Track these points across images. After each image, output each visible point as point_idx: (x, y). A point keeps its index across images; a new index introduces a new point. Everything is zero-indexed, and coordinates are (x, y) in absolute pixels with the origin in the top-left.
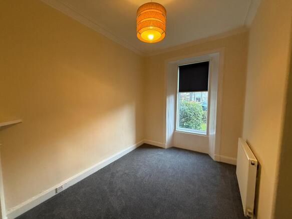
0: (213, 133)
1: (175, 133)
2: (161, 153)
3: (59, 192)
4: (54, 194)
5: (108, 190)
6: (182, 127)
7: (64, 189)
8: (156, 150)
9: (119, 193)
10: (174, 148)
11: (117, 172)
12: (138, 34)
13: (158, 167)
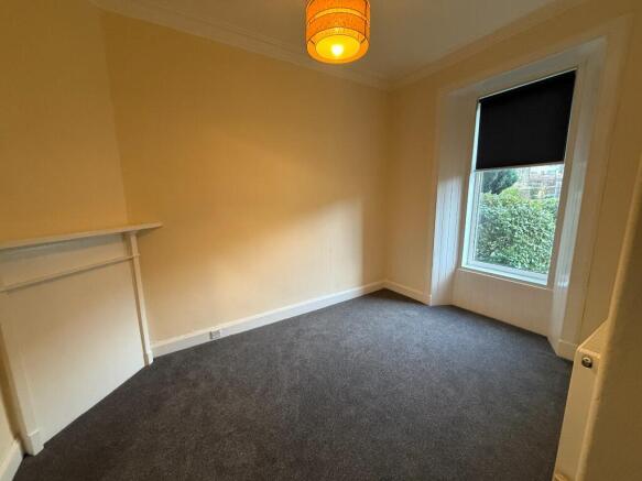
0: (563, 282)
1: (457, 273)
2: (412, 312)
3: (214, 338)
4: (208, 340)
5: (281, 354)
6: (487, 261)
7: (222, 336)
8: (405, 305)
9: (297, 364)
10: (452, 309)
11: (308, 330)
12: (309, 45)
13: (391, 338)
